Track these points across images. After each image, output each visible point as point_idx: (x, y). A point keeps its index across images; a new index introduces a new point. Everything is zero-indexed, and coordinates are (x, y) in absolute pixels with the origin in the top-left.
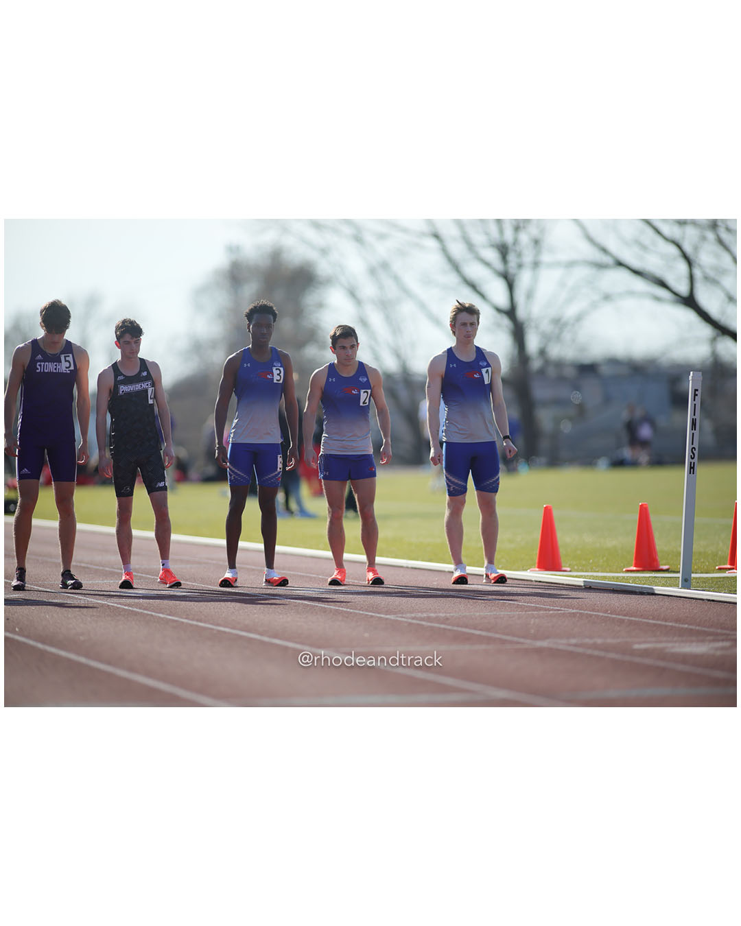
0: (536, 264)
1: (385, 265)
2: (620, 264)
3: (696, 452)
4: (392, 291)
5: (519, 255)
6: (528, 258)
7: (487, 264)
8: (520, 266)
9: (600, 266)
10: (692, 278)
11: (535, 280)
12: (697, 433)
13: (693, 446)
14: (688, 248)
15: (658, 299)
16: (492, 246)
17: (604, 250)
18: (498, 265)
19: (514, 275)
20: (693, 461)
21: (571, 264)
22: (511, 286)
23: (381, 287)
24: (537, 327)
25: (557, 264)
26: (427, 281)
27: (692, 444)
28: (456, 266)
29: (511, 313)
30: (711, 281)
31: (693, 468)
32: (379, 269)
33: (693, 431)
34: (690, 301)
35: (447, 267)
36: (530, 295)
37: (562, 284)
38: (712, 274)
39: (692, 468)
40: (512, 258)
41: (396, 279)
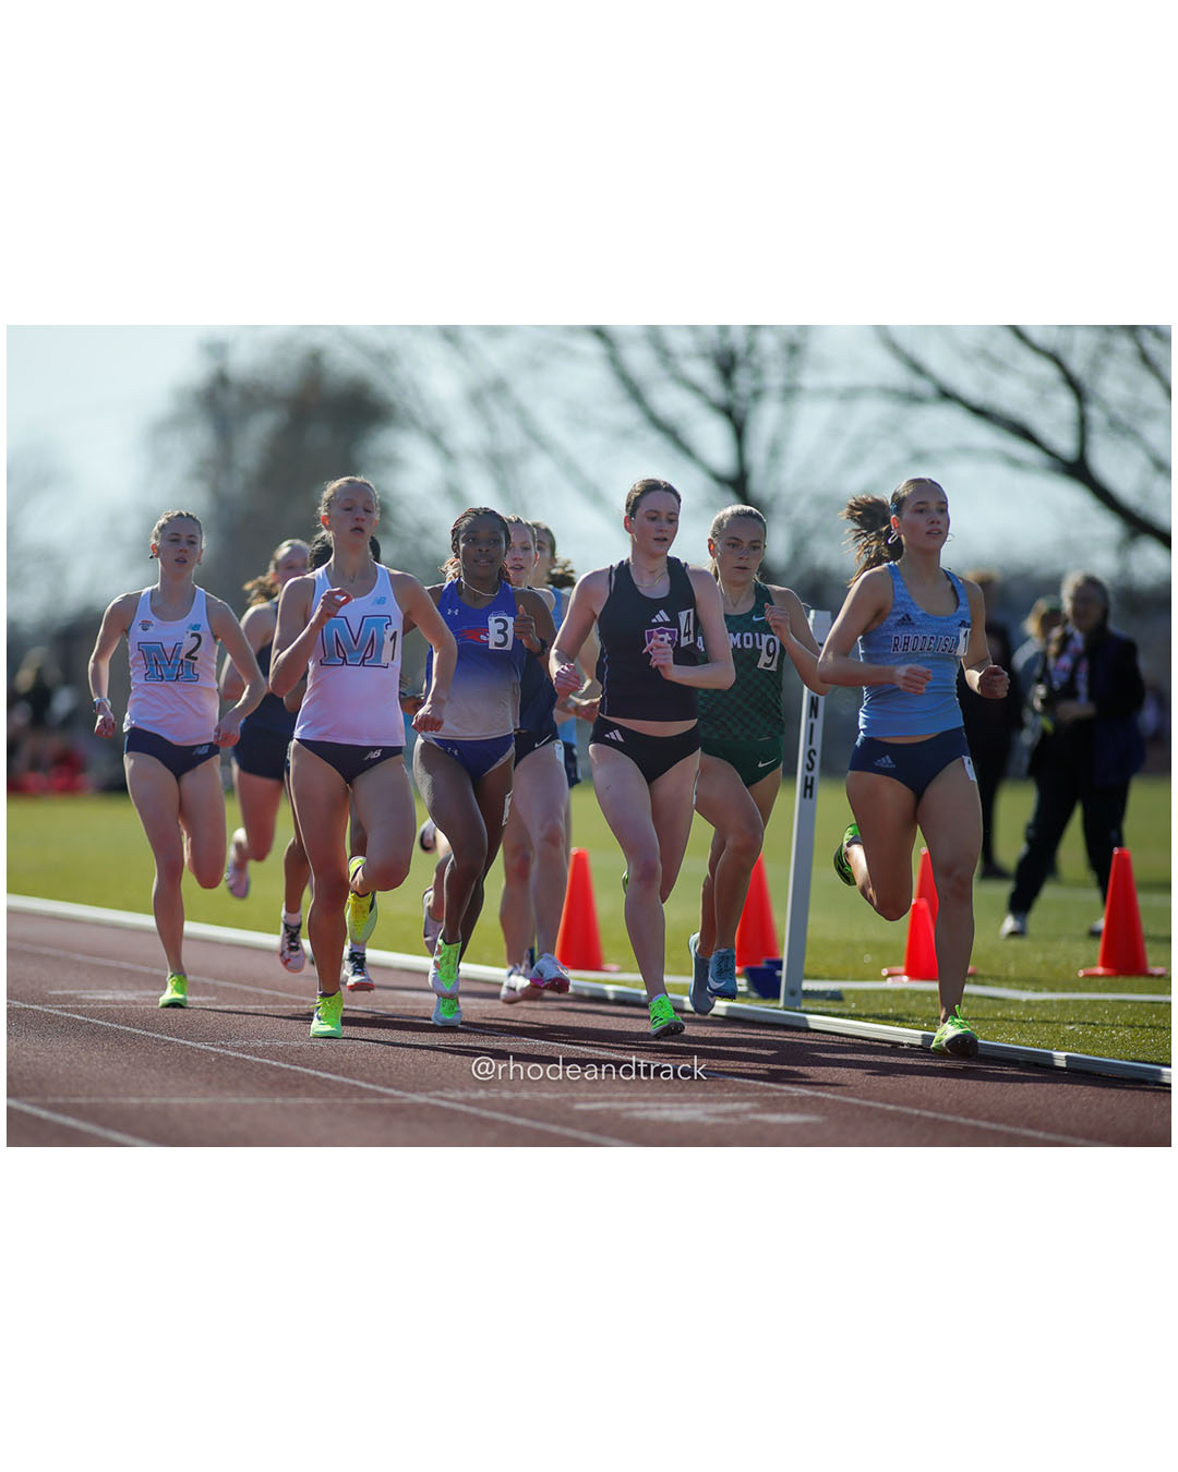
0: (790, 392)
1: (500, 387)
2: (946, 395)
3: (817, 759)
4: (511, 437)
5: (758, 373)
6: (774, 378)
7: (696, 389)
8: (757, 394)
9: (913, 398)
10: (1083, 426)
11: (787, 423)
12: (819, 723)
13: (811, 747)
14: (1077, 366)
15: (1015, 463)
16: (704, 355)
17: (917, 368)
18: (716, 390)
19: (745, 412)
20: (810, 774)
21: (851, 394)
22: (739, 431)
23: (492, 428)
24: (788, 513)
25: (825, 393)
26: (579, 418)
27: (811, 743)
28: (635, 392)
29: (738, 483)
30: (1122, 429)
31: (811, 787)
32: (489, 394)
33: (813, 720)
34: (1077, 470)
35: (619, 393)
36: (775, 452)
37: (835, 432)
38: (1123, 415)
39: (808, 788)
40: (743, 379)
41: (522, 415)
